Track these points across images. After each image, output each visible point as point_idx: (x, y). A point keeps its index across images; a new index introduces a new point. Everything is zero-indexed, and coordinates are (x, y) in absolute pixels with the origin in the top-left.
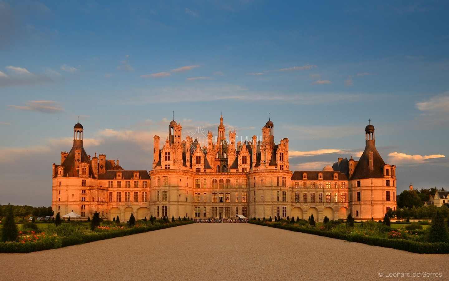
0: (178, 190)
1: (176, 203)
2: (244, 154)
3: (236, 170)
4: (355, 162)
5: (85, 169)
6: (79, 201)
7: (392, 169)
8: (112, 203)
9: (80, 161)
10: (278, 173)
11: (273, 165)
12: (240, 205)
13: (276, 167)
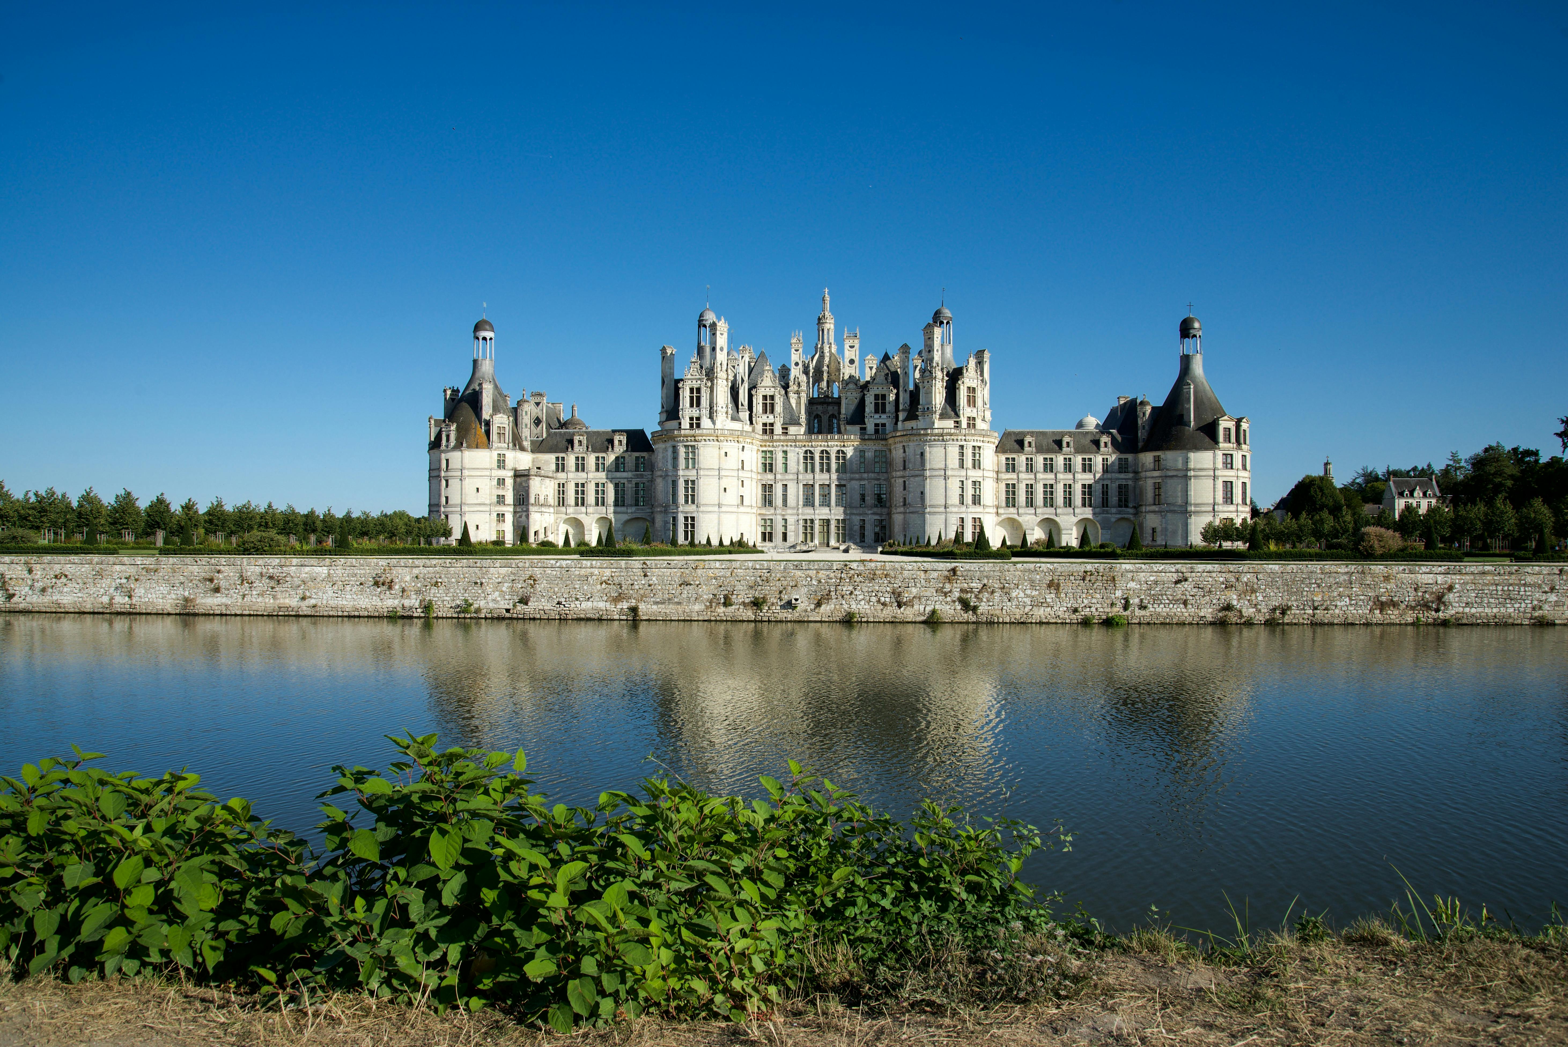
0: (721, 477)
1: (716, 509)
2: (880, 388)
3: (861, 429)
5: (504, 427)
6: (494, 504)
7: (1238, 428)
8: (563, 509)
9: (491, 411)
10: (960, 438)
11: (950, 418)
12: (870, 512)
13: (956, 422)
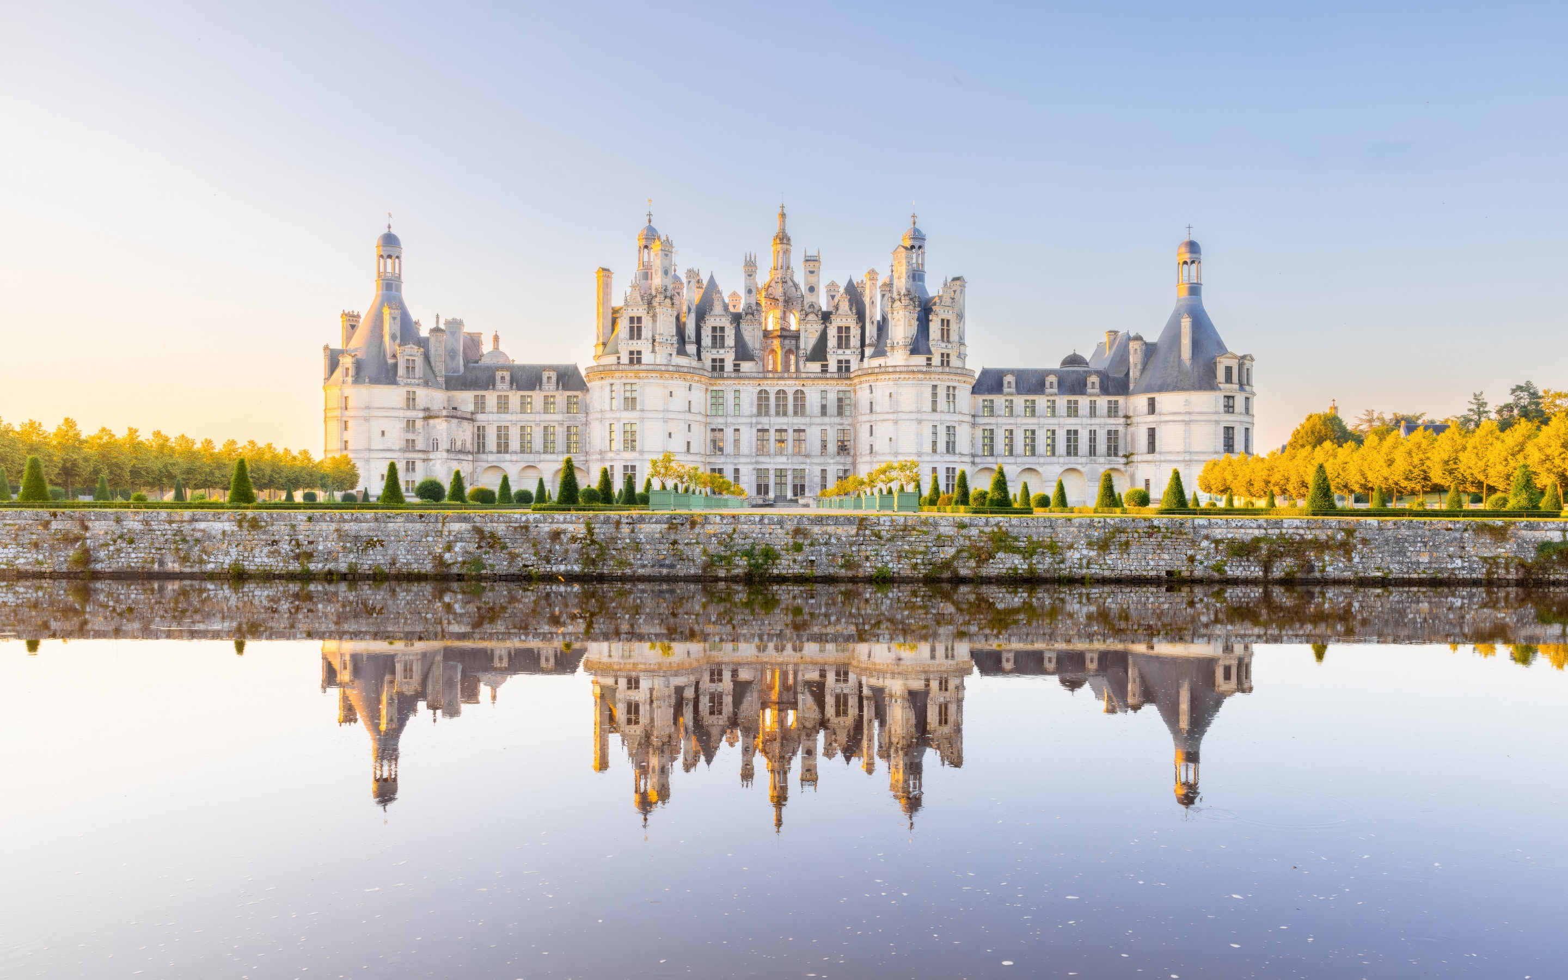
0: (665, 421)
2: (844, 320)
3: (823, 366)
4: (1146, 344)
5: (413, 361)
6: (400, 450)
7: (1241, 366)
8: (484, 456)
9: (398, 341)
10: (933, 376)
11: (921, 353)
12: (832, 461)
13: (929, 359)
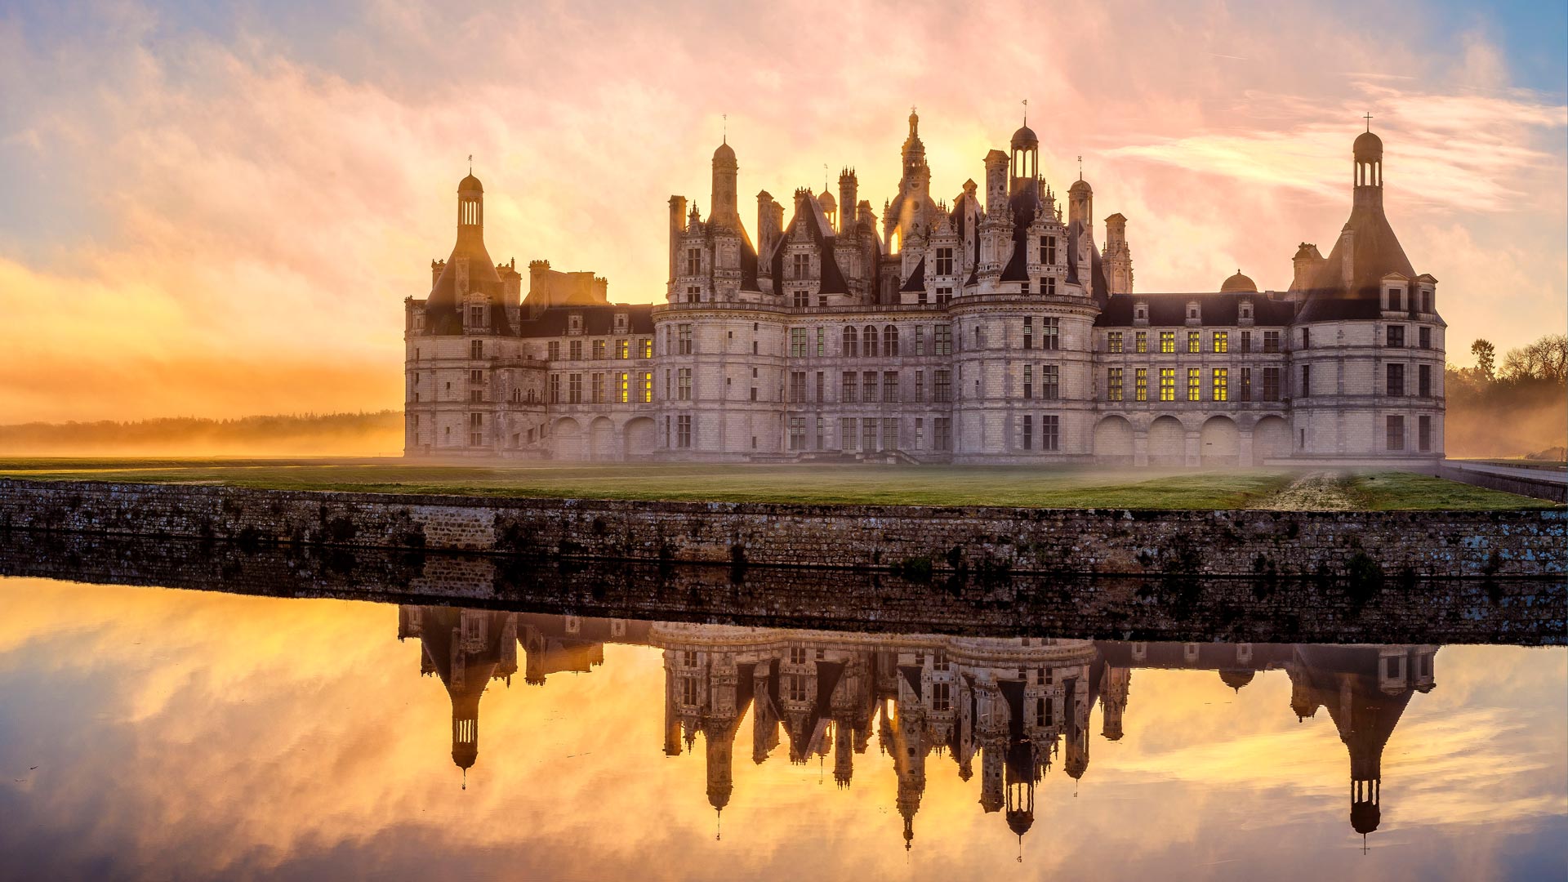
0: (723, 365)
1: (716, 406)
2: (944, 241)
3: (920, 297)
5: (481, 309)
6: (464, 402)
8: (557, 407)
9: (467, 289)
11: (1016, 279)
12: (928, 408)
13: (1025, 286)
